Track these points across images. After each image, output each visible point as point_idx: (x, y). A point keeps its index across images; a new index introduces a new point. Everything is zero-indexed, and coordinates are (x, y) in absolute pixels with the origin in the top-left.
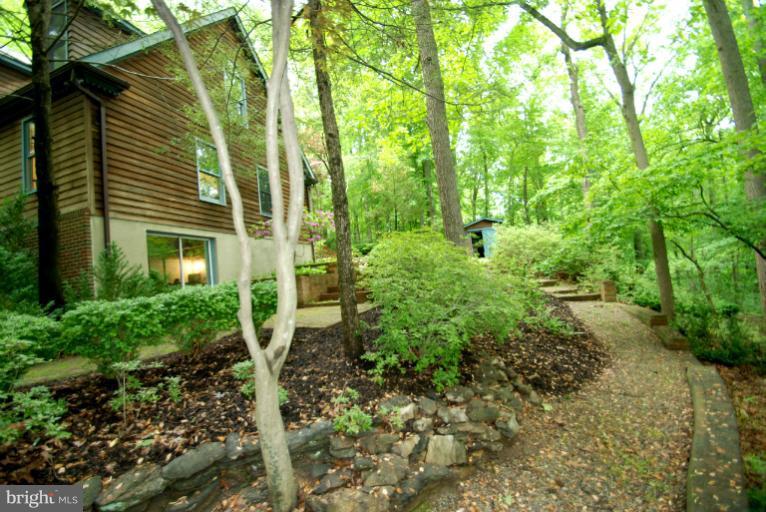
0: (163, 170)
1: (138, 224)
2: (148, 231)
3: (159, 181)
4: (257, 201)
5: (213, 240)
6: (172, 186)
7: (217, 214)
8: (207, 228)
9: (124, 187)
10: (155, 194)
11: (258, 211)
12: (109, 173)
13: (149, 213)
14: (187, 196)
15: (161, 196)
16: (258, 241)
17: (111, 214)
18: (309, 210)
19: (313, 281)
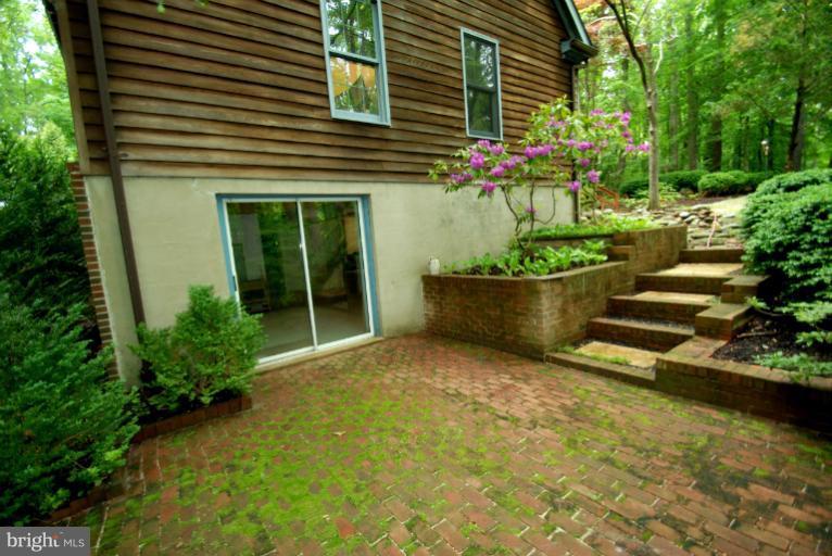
0: (246, 60)
1: (195, 184)
2: (219, 196)
3: (237, 86)
4: (462, 109)
5: (365, 197)
6: (267, 92)
7: (374, 145)
8: (350, 177)
9: (154, 106)
10: (230, 116)
11: (462, 130)
12: (111, 77)
13: (216, 157)
14: (301, 112)
15: (243, 117)
16: (453, 195)
17: (126, 169)
18: (571, 107)
19: (570, 291)
